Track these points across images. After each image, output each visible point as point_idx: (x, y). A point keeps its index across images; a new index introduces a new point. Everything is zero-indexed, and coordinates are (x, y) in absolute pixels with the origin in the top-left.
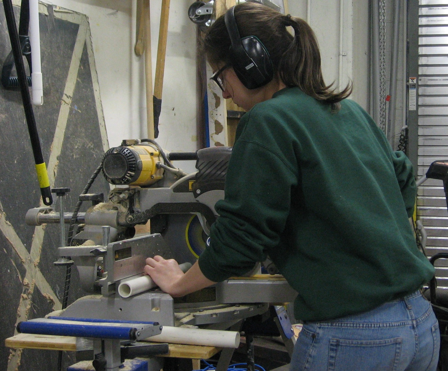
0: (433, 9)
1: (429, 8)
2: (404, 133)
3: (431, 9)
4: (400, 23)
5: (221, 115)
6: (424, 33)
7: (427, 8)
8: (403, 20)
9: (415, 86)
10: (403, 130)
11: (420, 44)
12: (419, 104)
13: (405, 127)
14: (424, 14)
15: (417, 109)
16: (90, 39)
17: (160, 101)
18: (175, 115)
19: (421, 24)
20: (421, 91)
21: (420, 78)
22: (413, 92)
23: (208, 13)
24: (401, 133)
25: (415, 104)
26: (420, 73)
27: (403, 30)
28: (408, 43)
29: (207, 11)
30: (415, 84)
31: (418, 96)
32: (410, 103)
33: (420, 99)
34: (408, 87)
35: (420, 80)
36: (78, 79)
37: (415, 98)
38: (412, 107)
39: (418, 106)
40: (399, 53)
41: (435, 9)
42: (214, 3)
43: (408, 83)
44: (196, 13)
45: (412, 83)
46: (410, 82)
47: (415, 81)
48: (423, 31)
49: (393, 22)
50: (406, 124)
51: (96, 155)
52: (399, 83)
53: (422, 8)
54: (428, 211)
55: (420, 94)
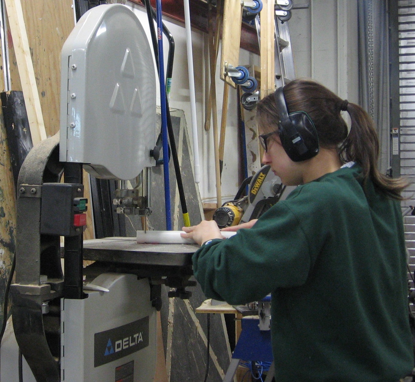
0: (411, 73)
1: (408, 72)
2: (389, 173)
3: (409, 73)
4: (384, 84)
5: (256, 167)
6: (404, 93)
7: (406, 73)
8: (387, 81)
9: (397, 135)
10: (388, 171)
11: (400, 101)
12: (401, 149)
13: (389, 168)
14: (404, 77)
15: (399, 153)
16: (186, 126)
17: (222, 162)
18: (226, 169)
19: (401, 85)
20: (402, 139)
21: (401, 129)
22: (395, 140)
23: (255, 100)
24: (386, 173)
25: (398, 149)
26: (401, 125)
27: (387, 89)
28: (391, 100)
29: (254, 99)
30: (397, 133)
31: (400, 143)
32: (393, 149)
33: (402, 145)
34: (391, 136)
35: (402, 130)
36: (183, 154)
37: (397, 145)
38: (395, 152)
39: (400, 151)
40: (384, 108)
41: (412, 73)
42: (259, 93)
43: (391, 133)
44: (246, 101)
45: (395, 132)
46: (393, 132)
47: (397, 131)
48: (403, 91)
49: (378, 83)
50: (391, 166)
51: (195, 203)
52: (384, 132)
53: (402, 72)
54: (410, 235)
55: (401, 142)
